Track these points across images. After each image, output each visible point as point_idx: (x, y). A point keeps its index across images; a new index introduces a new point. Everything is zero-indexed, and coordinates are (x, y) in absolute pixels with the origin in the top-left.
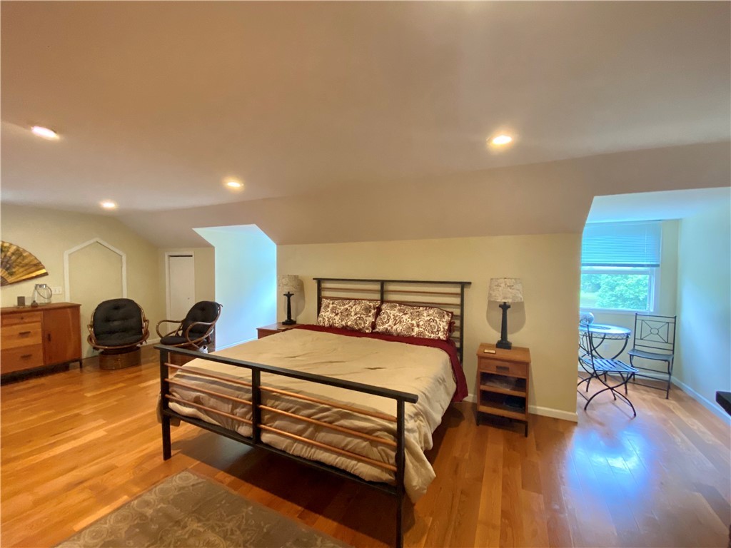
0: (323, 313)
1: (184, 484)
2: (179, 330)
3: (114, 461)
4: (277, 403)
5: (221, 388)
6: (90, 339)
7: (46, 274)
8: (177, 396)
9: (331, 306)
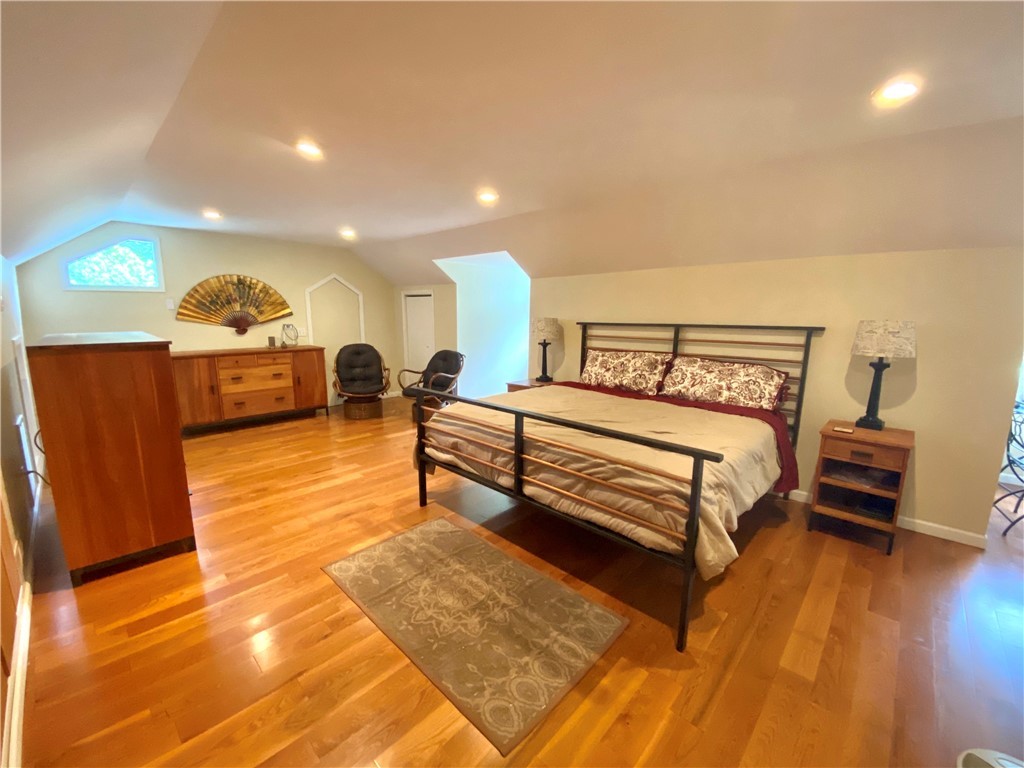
0: (589, 368)
1: (443, 530)
2: (420, 382)
3: (375, 501)
4: (542, 454)
5: (479, 434)
6: (335, 385)
7: (291, 314)
8: (434, 442)
9: (600, 359)
